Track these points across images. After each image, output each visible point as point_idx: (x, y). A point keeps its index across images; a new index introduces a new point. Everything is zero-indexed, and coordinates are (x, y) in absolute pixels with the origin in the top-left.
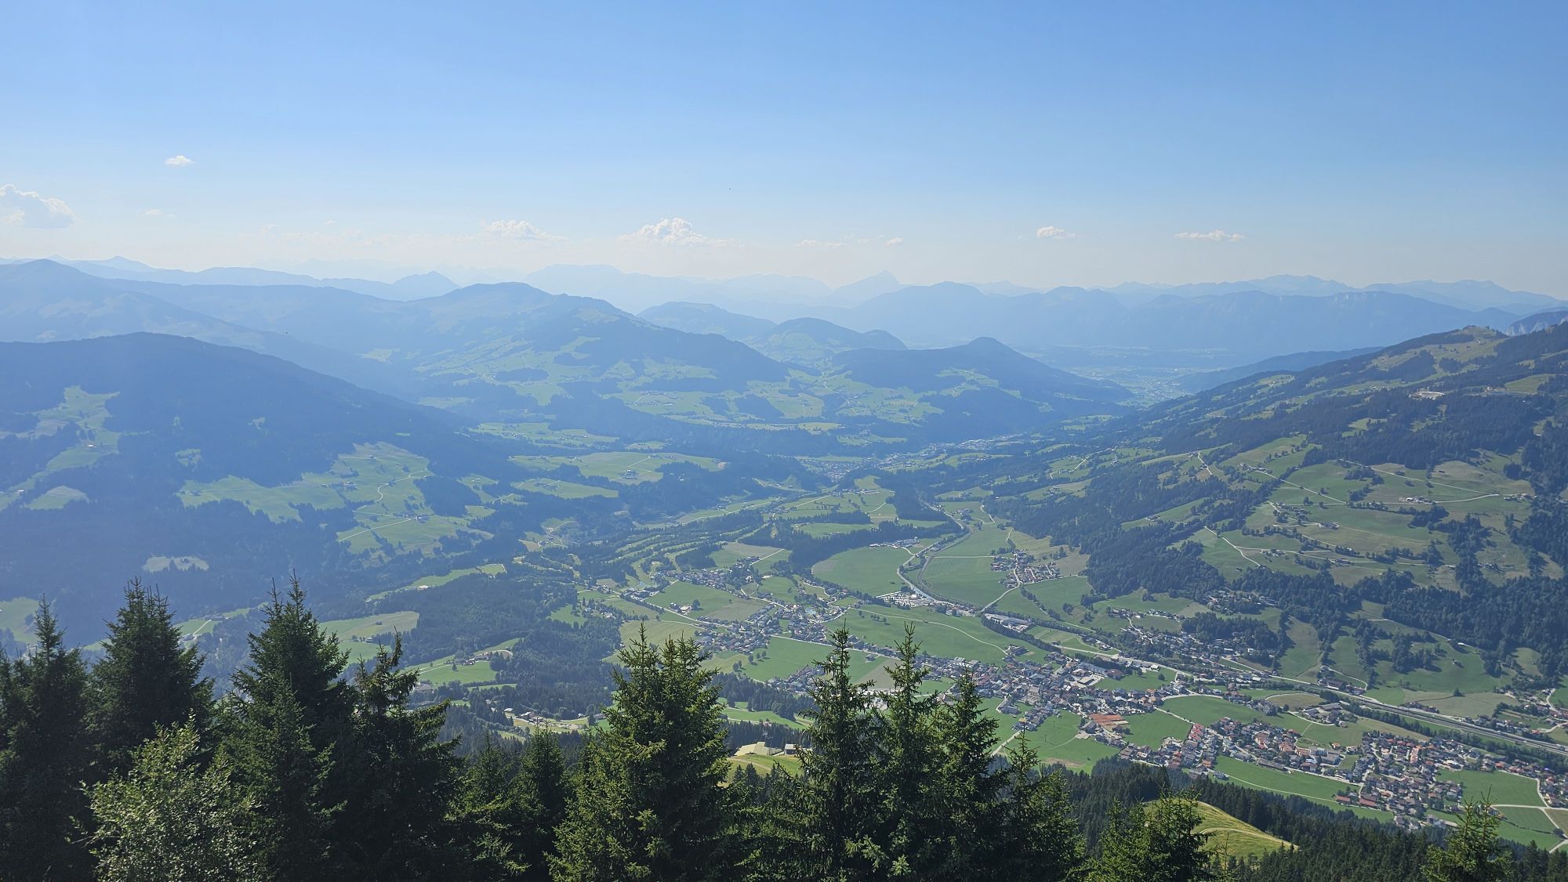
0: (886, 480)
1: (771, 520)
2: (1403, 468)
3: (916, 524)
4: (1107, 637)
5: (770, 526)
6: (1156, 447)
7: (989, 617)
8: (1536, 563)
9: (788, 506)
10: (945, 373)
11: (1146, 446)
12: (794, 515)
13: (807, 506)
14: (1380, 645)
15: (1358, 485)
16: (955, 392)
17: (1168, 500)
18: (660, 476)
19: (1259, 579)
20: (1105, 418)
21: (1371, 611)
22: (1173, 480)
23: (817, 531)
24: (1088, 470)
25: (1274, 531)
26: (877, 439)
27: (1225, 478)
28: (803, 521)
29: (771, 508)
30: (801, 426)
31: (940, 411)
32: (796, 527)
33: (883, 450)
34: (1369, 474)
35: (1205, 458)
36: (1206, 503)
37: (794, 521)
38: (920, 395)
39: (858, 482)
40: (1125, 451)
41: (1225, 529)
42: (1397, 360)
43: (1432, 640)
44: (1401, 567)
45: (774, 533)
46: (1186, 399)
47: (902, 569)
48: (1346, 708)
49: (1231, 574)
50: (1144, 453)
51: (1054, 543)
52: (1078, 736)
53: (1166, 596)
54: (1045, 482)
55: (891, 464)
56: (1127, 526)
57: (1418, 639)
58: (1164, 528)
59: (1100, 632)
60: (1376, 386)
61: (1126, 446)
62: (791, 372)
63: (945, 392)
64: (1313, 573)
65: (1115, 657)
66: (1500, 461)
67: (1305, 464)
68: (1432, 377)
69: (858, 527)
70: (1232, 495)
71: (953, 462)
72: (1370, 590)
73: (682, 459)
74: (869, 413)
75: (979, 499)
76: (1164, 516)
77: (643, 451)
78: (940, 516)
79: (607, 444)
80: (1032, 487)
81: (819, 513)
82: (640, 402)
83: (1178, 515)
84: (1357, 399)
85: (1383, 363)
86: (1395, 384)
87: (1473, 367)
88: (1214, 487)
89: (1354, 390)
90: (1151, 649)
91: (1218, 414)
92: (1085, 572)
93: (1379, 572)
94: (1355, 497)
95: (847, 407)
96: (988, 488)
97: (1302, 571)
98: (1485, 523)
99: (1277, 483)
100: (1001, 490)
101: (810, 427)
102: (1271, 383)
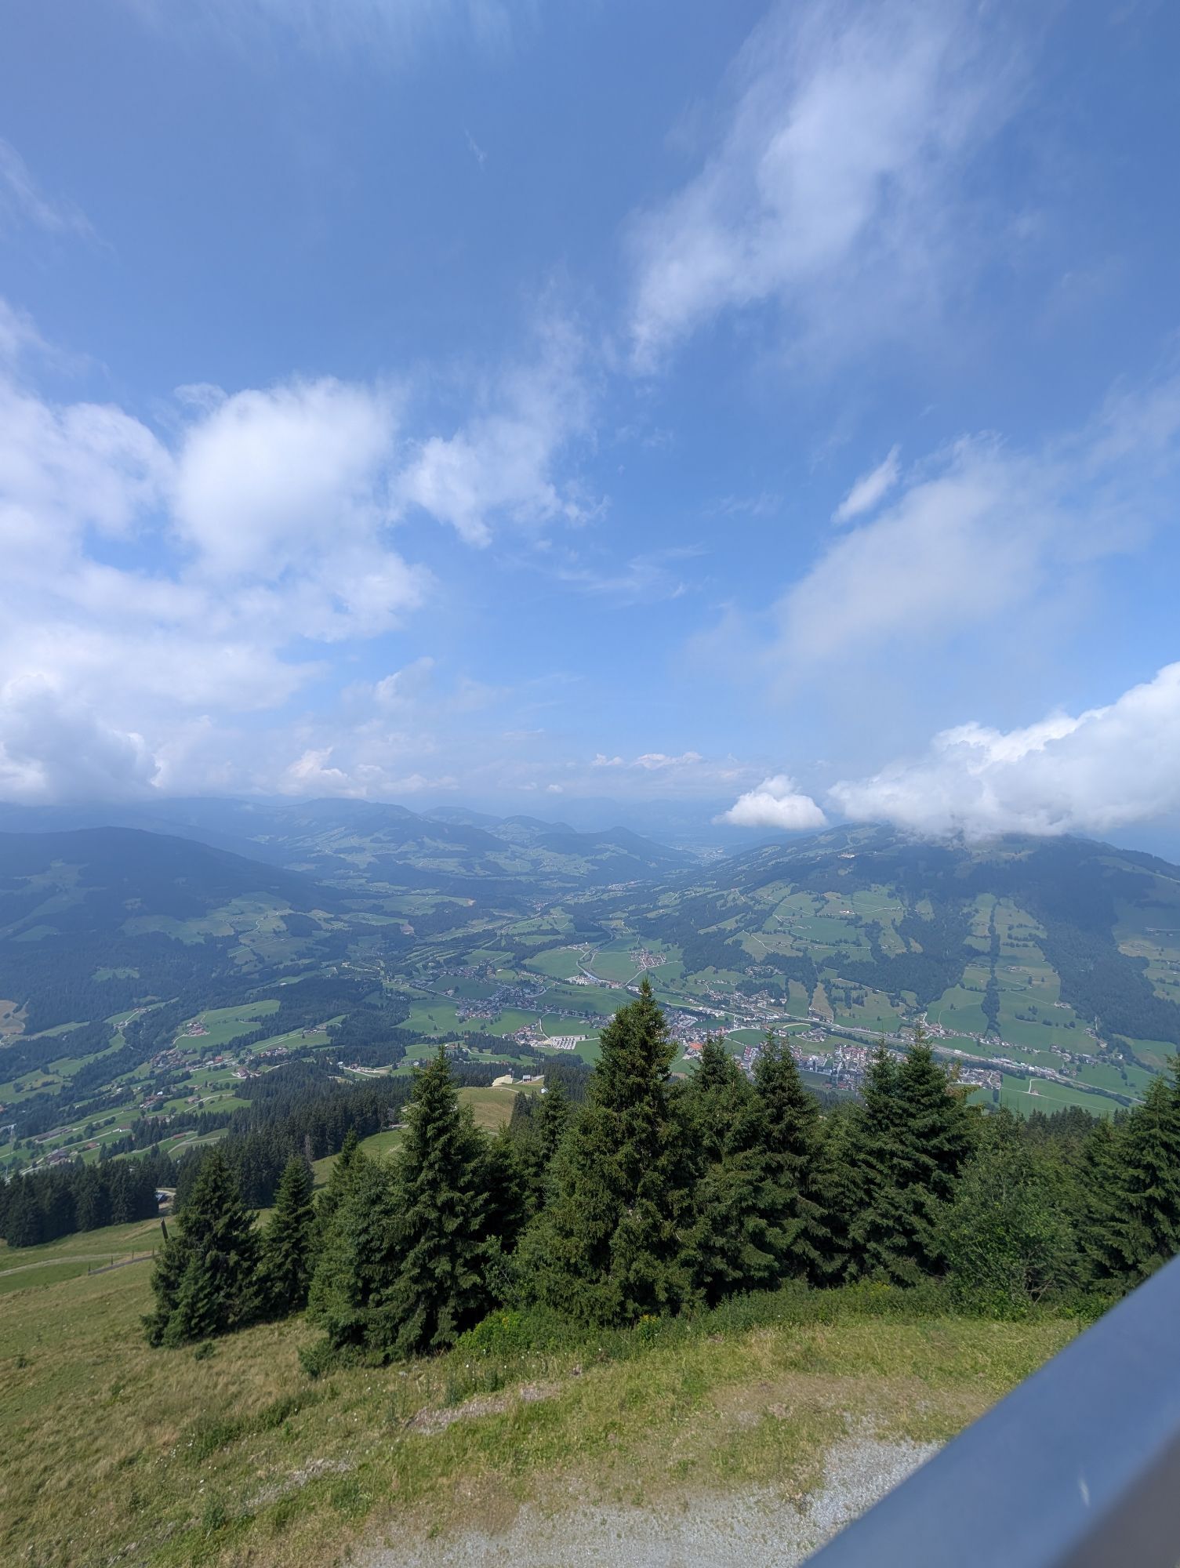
0: (568, 909)
1: (501, 935)
2: (839, 895)
3: (587, 934)
4: (695, 996)
5: (500, 940)
6: (715, 886)
7: (630, 988)
8: (908, 944)
9: (511, 926)
10: (598, 847)
11: (708, 886)
12: (515, 932)
13: (523, 926)
14: (835, 993)
15: (817, 905)
16: (605, 856)
17: (724, 916)
18: (434, 910)
19: (773, 959)
20: (685, 871)
22: (724, 905)
23: (529, 941)
24: (678, 901)
25: (779, 931)
26: (561, 884)
27: (752, 903)
28: (520, 935)
29: (501, 928)
30: (518, 878)
31: (596, 868)
32: (517, 939)
33: (566, 891)
34: (823, 898)
35: (740, 892)
36: (742, 917)
37: (515, 935)
38: (585, 859)
39: (552, 911)
40: (698, 889)
41: (753, 931)
42: (830, 838)
45: (503, 943)
46: (726, 860)
47: (579, 962)
48: (824, 1031)
49: (759, 958)
50: (708, 890)
51: (664, 943)
52: (685, 1058)
53: (725, 970)
54: (657, 908)
55: (570, 899)
56: (702, 932)
57: (855, 989)
58: (721, 931)
59: (691, 994)
60: (821, 852)
61: (699, 886)
62: (511, 846)
63: (598, 857)
64: (801, 954)
65: (701, 1008)
66: (885, 890)
67: (791, 894)
68: (847, 847)
69: (555, 937)
70: (755, 912)
71: (605, 897)
73: (447, 899)
74: (556, 869)
75: (621, 919)
76: (722, 925)
77: (423, 895)
78: (599, 929)
80: (650, 911)
81: (529, 930)
83: (729, 924)
84: (813, 859)
85: (822, 839)
86: (829, 851)
87: (866, 841)
88: (746, 908)
89: (811, 854)
90: (720, 1002)
91: (744, 867)
92: (681, 959)
93: (833, 952)
94: (817, 911)
95: (544, 866)
96: (625, 912)
97: (795, 954)
98: (882, 923)
99: (777, 905)
100: (631, 913)
101: (523, 878)
102: (770, 850)
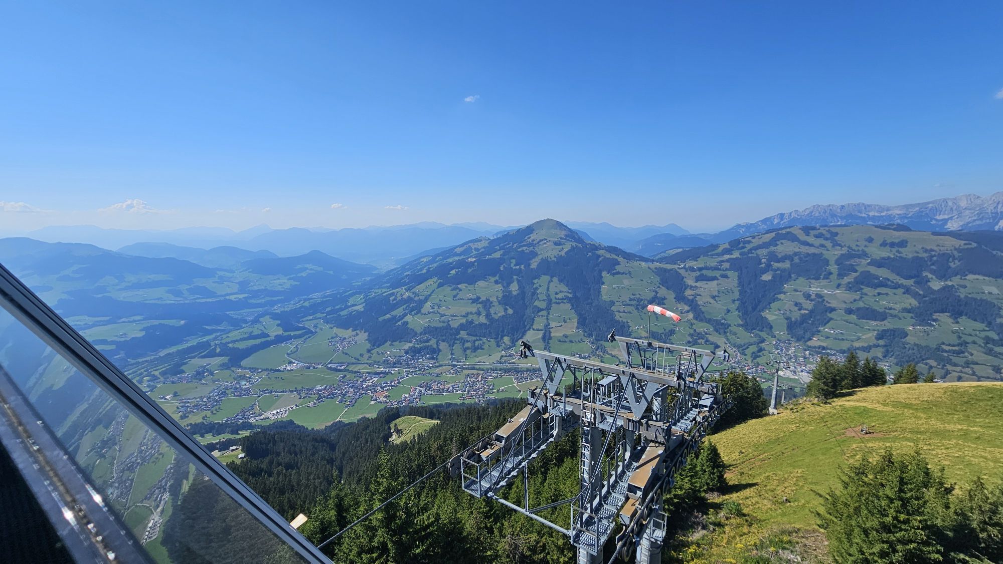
0: (275, 316)
1: (216, 345)
2: (466, 285)
3: (292, 333)
4: (378, 363)
5: (216, 347)
6: (388, 287)
7: (329, 366)
8: (506, 310)
9: (224, 336)
10: (299, 267)
11: (384, 288)
12: (228, 340)
13: (235, 334)
14: (468, 345)
15: (455, 292)
16: (304, 274)
17: (395, 307)
18: (143, 333)
19: (428, 330)
20: (368, 279)
21: (463, 334)
22: (395, 299)
23: (242, 345)
24: (363, 300)
25: (431, 312)
26: (269, 299)
27: (413, 296)
28: (234, 342)
29: (215, 339)
30: (227, 298)
31: (298, 283)
32: (230, 345)
33: (273, 303)
34: (457, 288)
35: (405, 289)
36: (409, 306)
37: (229, 343)
38: (288, 277)
39: (261, 319)
40: (377, 291)
41: (415, 314)
42: (462, 249)
43: (481, 340)
44: (470, 317)
45: (218, 350)
46: (397, 268)
47: (288, 354)
48: (460, 368)
49: (419, 330)
50: (384, 290)
51: (353, 330)
52: (371, 404)
53: (397, 343)
54: (347, 307)
55: (277, 309)
56: (381, 319)
57: (477, 340)
58: (394, 317)
59: (375, 362)
60: (457, 258)
61: (377, 289)
62: (218, 272)
63: (299, 275)
64: (445, 325)
65: (382, 370)
66: (493, 279)
67: (438, 288)
68: (472, 254)
69: (263, 340)
70: (416, 302)
71: (307, 304)
72: (462, 327)
73: (156, 322)
74: (263, 288)
75: (320, 318)
76: (394, 313)
77: (130, 322)
78: (304, 328)
79: (104, 321)
80: (342, 310)
81: (242, 337)
82: (123, 296)
83: (398, 312)
84: (451, 263)
85: (458, 250)
86: (462, 257)
87: (483, 250)
88: (410, 299)
89: (450, 260)
90: (395, 363)
91: (408, 273)
92: (367, 340)
93: (464, 321)
94: (455, 296)
95: (252, 286)
96: (324, 313)
97: (441, 325)
98: (491, 299)
99: (430, 295)
100: (328, 313)
101: (232, 297)
102: (425, 260)
